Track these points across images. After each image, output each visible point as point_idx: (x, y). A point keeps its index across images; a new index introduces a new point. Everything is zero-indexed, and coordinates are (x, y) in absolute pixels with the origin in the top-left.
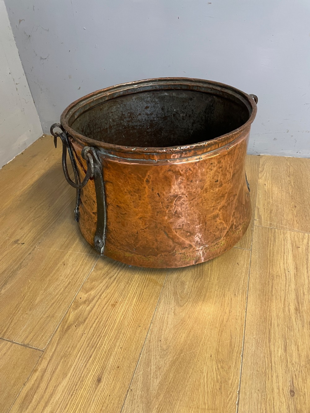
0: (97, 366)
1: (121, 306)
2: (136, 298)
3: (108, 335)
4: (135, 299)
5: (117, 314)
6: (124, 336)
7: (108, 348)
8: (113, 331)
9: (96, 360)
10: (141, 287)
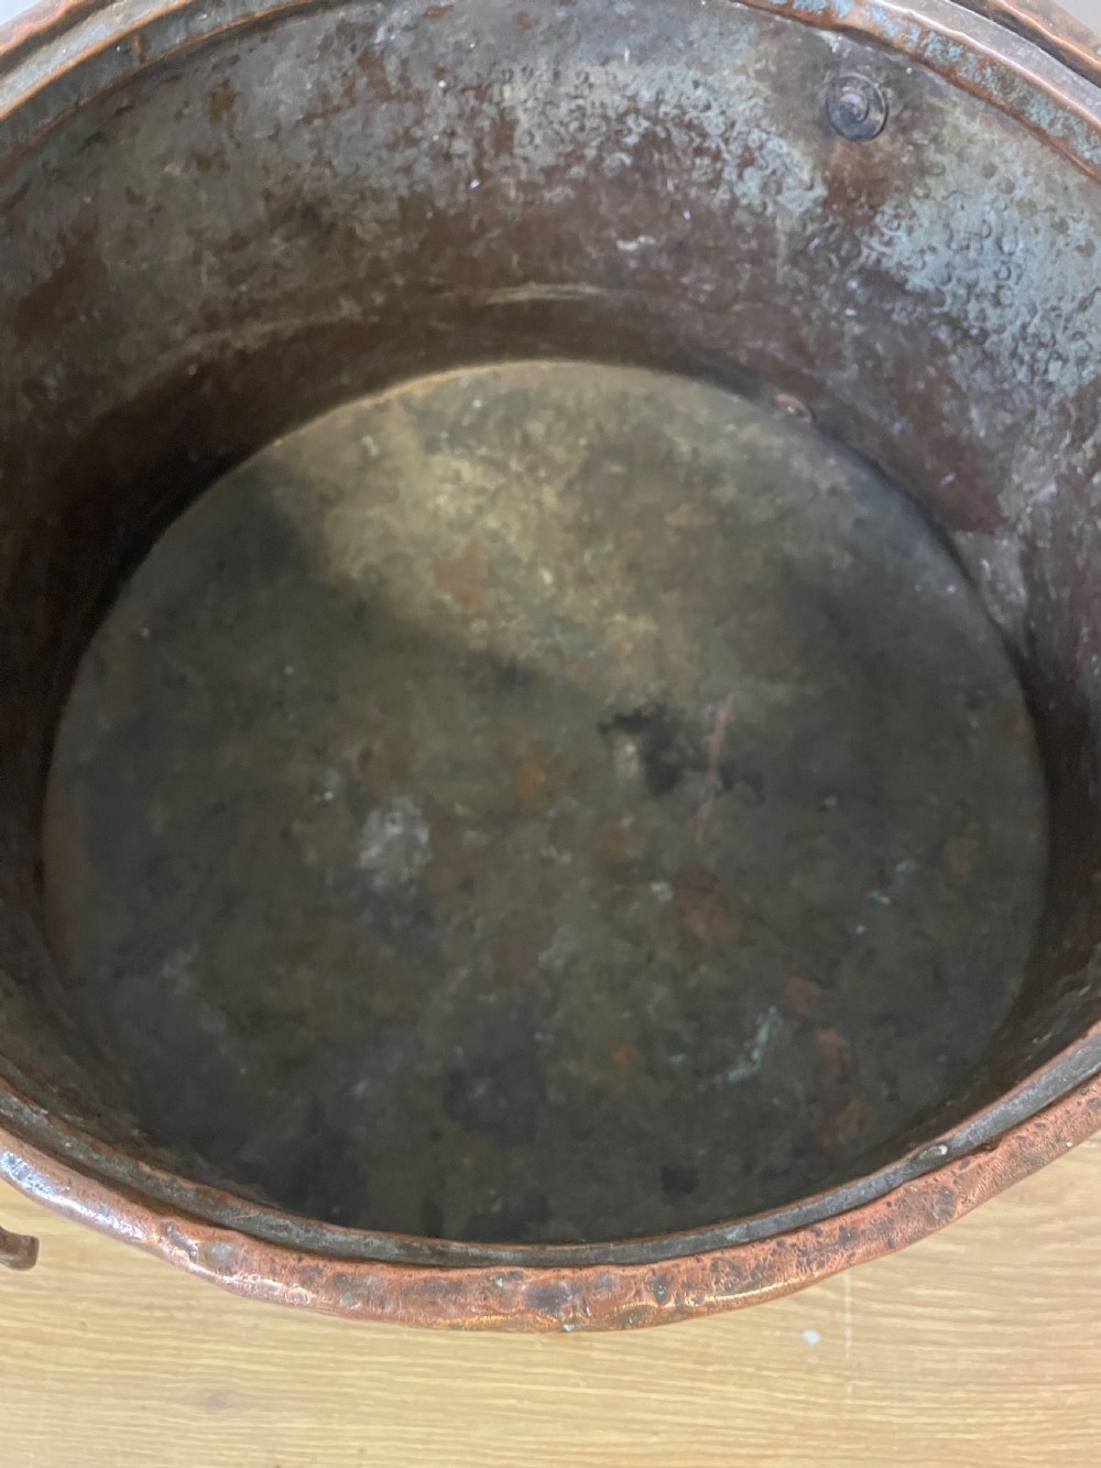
0: (270, 1369)
1: (560, 1371)
2: (626, 1438)
3: (410, 1361)
4: (614, 1437)
5: (519, 1368)
6: (419, 1446)
7: (349, 1390)
8: (433, 1382)
9: (295, 1354)
10: (696, 1447)
